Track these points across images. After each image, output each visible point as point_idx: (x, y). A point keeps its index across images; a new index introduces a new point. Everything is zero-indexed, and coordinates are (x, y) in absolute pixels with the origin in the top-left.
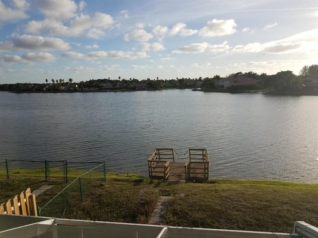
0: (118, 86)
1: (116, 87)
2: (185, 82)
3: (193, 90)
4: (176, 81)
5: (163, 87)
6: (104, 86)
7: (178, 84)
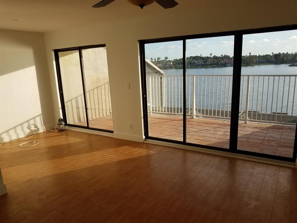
0: (209, 63)
1: (207, 63)
2: (282, 57)
3: (289, 66)
4: (271, 57)
5: (255, 62)
6: (196, 63)
7: (273, 59)
